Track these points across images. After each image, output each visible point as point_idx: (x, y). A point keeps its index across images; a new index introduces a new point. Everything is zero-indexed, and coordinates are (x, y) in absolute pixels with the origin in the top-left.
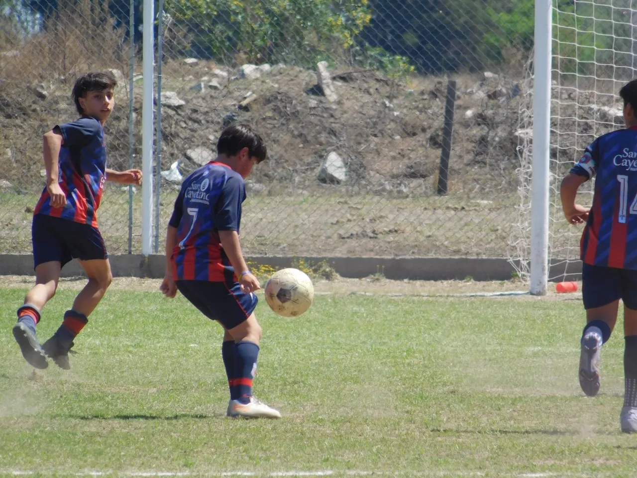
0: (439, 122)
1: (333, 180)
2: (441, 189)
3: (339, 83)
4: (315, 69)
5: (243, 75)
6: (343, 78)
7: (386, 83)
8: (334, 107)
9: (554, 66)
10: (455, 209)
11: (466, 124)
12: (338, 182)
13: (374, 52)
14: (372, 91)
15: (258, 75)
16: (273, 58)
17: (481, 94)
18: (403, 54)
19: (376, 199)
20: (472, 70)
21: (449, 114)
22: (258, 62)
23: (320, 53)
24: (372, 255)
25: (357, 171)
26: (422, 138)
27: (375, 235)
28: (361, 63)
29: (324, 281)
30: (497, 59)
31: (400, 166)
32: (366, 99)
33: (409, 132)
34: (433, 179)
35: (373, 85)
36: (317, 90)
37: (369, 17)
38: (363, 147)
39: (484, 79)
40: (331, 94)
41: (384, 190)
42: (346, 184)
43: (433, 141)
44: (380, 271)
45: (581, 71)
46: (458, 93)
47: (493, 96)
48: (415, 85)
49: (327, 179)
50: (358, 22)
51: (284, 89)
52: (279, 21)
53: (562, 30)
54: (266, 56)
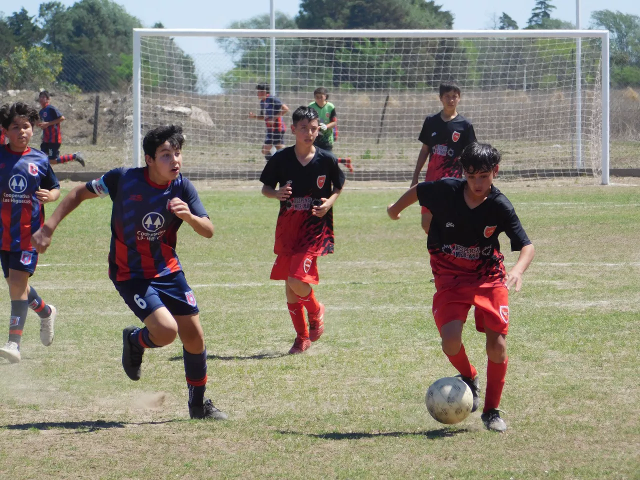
0: (93, 114)
2: (94, 142)
5: (8, 95)
7: (70, 97)
9: (141, 89)
10: (100, 151)
11: (104, 114)
13: (64, 84)
14: (63, 100)
15: (15, 95)
16: (21, 87)
17: (110, 101)
18: (76, 84)
19: (66, 147)
20: (106, 90)
21: (97, 109)
22: (15, 89)
23: (40, 85)
24: (64, 171)
26: (85, 121)
28: (59, 89)
30: (116, 86)
31: (77, 133)
32: (61, 104)
33: (80, 117)
34: (90, 138)
35: (64, 98)
37: (62, 68)
39: (111, 95)
41: (69, 143)
43: (90, 121)
44: (69, 178)
45: (153, 91)
46: (100, 101)
47: (115, 102)
48: (83, 98)
50: (57, 71)
52: (23, 71)
53: (144, 74)
54: (18, 86)
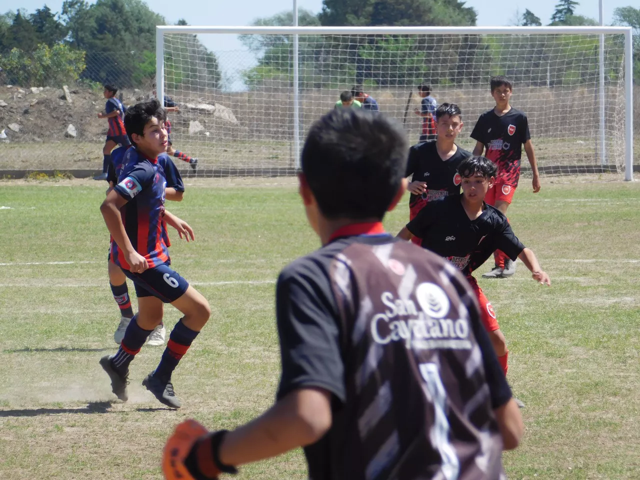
1: (71, 136)
3: (73, 95)
4: (63, 89)
5: (32, 92)
6: (74, 93)
7: (93, 94)
8: (71, 105)
9: (165, 86)
12: (73, 137)
13: (87, 81)
14: (87, 98)
15: (38, 92)
16: (44, 84)
17: (134, 99)
18: (100, 82)
19: (90, 144)
20: (129, 88)
22: (38, 86)
23: (64, 82)
24: (88, 169)
25: (81, 133)
27: (89, 160)
28: (82, 86)
29: (68, 180)
30: (140, 84)
31: (100, 130)
32: (85, 101)
35: (88, 95)
36: (64, 98)
37: (85, 66)
38: (83, 122)
39: (135, 92)
40: (69, 99)
41: (93, 140)
42: (77, 137)
45: (176, 88)
46: (124, 98)
47: (139, 99)
49: (68, 136)
50: (81, 68)
51: (49, 97)
52: (46, 68)
53: (168, 71)
54: (41, 83)
